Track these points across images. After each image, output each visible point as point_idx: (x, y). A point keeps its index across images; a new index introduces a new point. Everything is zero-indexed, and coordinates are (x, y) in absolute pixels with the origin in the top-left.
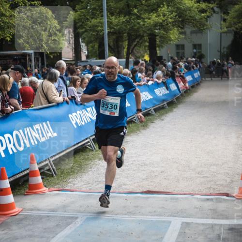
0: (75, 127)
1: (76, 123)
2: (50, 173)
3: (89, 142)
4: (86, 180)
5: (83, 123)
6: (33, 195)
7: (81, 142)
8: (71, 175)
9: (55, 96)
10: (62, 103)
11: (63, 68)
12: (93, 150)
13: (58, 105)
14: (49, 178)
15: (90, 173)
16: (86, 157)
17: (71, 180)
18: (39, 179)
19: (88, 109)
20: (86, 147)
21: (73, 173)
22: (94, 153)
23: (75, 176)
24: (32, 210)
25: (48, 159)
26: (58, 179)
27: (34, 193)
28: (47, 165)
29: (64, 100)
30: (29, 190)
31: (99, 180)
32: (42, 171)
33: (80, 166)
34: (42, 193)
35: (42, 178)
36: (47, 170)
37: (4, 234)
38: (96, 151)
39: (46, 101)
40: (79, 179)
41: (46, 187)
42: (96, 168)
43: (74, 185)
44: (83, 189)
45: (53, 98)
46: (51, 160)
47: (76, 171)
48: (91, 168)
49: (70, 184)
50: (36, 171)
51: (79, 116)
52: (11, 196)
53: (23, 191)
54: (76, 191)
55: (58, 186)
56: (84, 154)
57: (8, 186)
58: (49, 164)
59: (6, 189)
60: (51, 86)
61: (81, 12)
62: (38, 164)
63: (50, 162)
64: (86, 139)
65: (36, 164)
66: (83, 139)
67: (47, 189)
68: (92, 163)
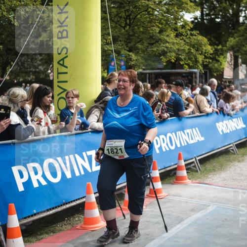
0: (221, 133)
1: (222, 131)
2: (195, 169)
3: (232, 147)
4: (223, 177)
5: (229, 132)
6: (178, 185)
7: (225, 146)
8: (212, 172)
9: (206, 108)
10: (211, 114)
11: (215, 85)
12: (234, 154)
13: (208, 115)
14: (194, 173)
15: (228, 172)
16: (228, 159)
17: (211, 176)
18: (184, 173)
19: (234, 120)
20: (229, 151)
21: (214, 170)
22: (235, 156)
23: (215, 173)
24: (175, 196)
25: (195, 158)
26: (201, 174)
27: (180, 183)
28: (193, 162)
29: (213, 112)
30: (176, 180)
31: (234, 178)
32: (189, 166)
33: (222, 166)
34: (185, 184)
35: (187, 173)
36: (193, 166)
37: (150, 211)
38: (238, 155)
39: (198, 111)
40: (218, 176)
41: (190, 179)
42: (234, 169)
43: (213, 180)
44: (220, 184)
45: (203, 109)
46: (198, 158)
47: (217, 169)
48: (230, 168)
49: (210, 179)
50: (182, 166)
51: (225, 125)
52: (160, 183)
53: (172, 181)
54: (213, 185)
55: (199, 180)
56: (227, 156)
57: (158, 175)
58: (195, 162)
59: (156, 177)
60: (203, 99)
61: (239, 39)
62: (185, 161)
63: (196, 160)
64: (230, 144)
65: (183, 161)
66: (226, 144)
67: (191, 181)
68: (232, 164)
